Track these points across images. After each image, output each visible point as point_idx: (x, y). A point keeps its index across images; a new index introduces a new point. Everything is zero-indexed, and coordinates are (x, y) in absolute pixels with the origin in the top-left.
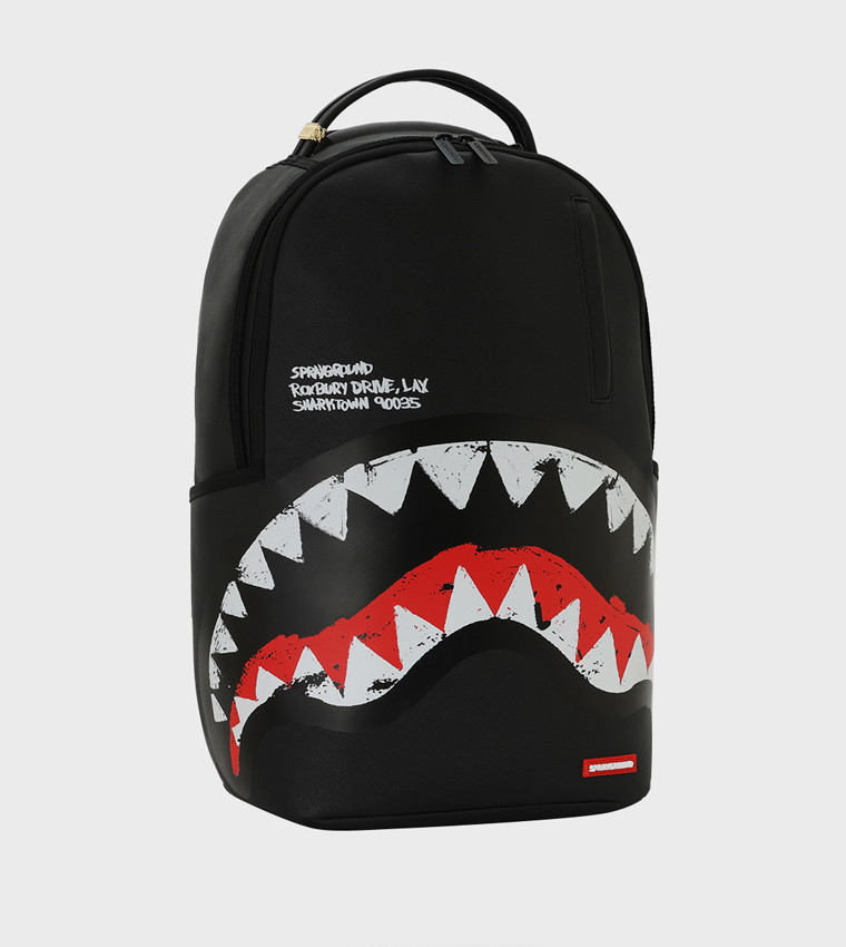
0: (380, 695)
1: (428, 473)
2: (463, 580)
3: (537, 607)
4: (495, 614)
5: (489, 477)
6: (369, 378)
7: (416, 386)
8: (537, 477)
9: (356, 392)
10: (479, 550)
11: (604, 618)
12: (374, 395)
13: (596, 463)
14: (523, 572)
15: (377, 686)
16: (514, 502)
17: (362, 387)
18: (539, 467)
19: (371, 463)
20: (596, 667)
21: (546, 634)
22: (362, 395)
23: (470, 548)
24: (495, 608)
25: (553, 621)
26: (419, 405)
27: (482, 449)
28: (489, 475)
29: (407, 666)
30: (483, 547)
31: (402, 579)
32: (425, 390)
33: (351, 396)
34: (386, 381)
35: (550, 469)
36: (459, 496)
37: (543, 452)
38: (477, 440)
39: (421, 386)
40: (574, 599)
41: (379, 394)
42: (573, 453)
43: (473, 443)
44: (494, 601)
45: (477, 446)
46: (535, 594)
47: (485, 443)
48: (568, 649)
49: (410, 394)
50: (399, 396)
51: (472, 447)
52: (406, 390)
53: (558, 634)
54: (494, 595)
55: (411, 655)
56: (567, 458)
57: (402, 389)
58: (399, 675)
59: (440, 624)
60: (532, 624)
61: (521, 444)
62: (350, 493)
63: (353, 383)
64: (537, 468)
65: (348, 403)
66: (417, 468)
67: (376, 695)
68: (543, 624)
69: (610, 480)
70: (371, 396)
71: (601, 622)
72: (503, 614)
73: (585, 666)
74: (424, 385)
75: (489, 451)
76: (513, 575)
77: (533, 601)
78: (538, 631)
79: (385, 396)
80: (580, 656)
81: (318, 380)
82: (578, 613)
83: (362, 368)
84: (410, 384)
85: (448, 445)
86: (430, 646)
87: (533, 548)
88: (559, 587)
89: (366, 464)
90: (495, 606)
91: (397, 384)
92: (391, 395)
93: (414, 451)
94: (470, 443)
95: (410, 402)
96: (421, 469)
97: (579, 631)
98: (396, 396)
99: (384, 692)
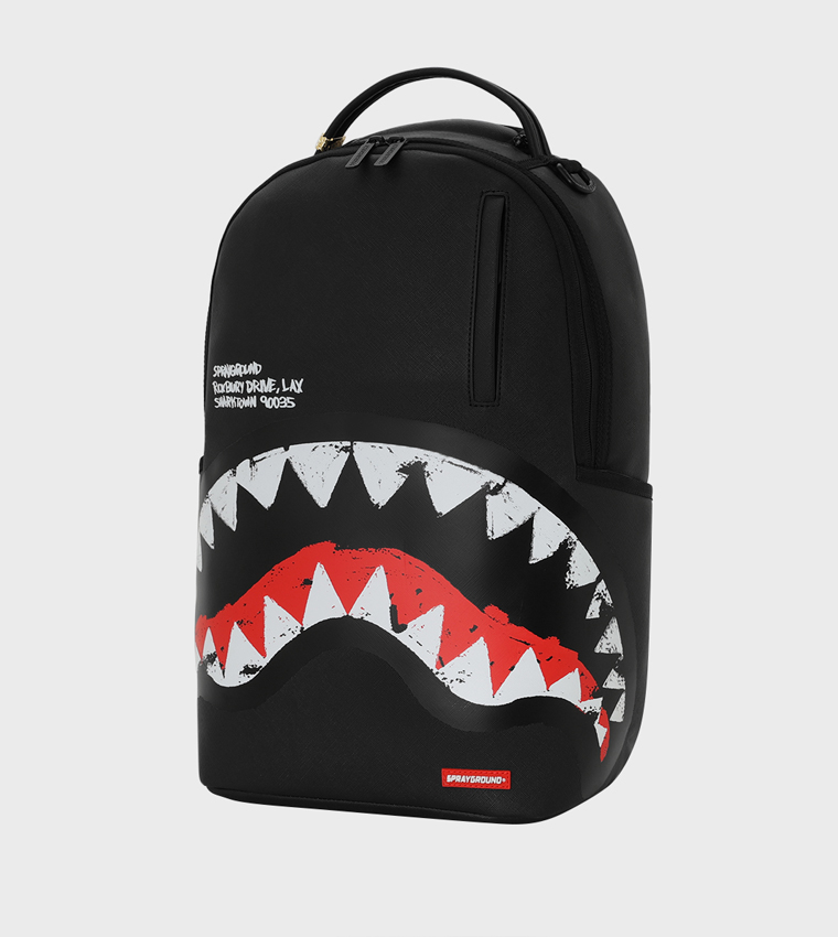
0: (249, 680)
1: (296, 471)
2: (320, 576)
3: (393, 610)
4: (348, 612)
5: (351, 477)
6: (258, 378)
7: (293, 387)
8: (401, 480)
9: (249, 391)
10: (337, 549)
11: (475, 627)
12: (261, 394)
13: (475, 468)
14: (380, 572)
15: (247, 670)
16: (375, 503)
17: (252, 386)
18: (403, 470)
19: (255, 459)
20: (461, 676)
21: (401, 637)
22: (252, 394)
23: (329, 546)
24: (348, 606)
25: (410, 625)
26: (294, 405)
27: (345, 449)
28: (351, 476)
29: (271, 653)
30: (342, 546)
31: (271, 572)
32: (300, 391)
33: (245, 395)
34: (270, 380)
35: (415, 473)
36: (322, 494)
37: (409, 454)
38: (341, 440)
39: (297, 386)
40: (436, 605)
41: (265, 394)
42: (443, 457)
43: (338, 443)
44: (348, 600)
45: (341, 446)
46: (391, 596)
47: (348, 444)
48: (429, 657)
49: (287, 394)
50: (279, 396)
51: (336, 447)
52: (285, 390)
53: (415, 639)
54: (348, 594)
55: (274, 645)
56: (434, 461)
57: (282, 389)
58: (263, 662)
59: (299, 617)
60: (387, 626)
61: (385, 446)
62: (240, 488)
63: (248, 382)
64: (400, 470)
65: (243, 401)
66: (288, 465)
67: (246, 679)
68: (399, 627)
69: (492, 486)
70: (258, 394)
71: (471, 631)
72: (356, 613)
73: (448, 674)
74: (299, 385)
75: (352, 452)
76: (369, 575)
77: (389, 603)
78: (393, 633)
79: (268, 395)
80: (441, 662)
81: (227, 379)
82: (442, 619)
83: (254, 368)
84: (288, 385)
85: (315, 444)
86: (290, 637)
87: (392, 550)
88: (419, 591)
89: (251, 459)
90: (348, 605)
91: (278, 385)
92: (272, 395)
93: (286, 449)
94: (335, 443)
95: (288, 402)
96: (291, 466)
97: (441, 637)
98: (277, 395)
99: (252, 676)
